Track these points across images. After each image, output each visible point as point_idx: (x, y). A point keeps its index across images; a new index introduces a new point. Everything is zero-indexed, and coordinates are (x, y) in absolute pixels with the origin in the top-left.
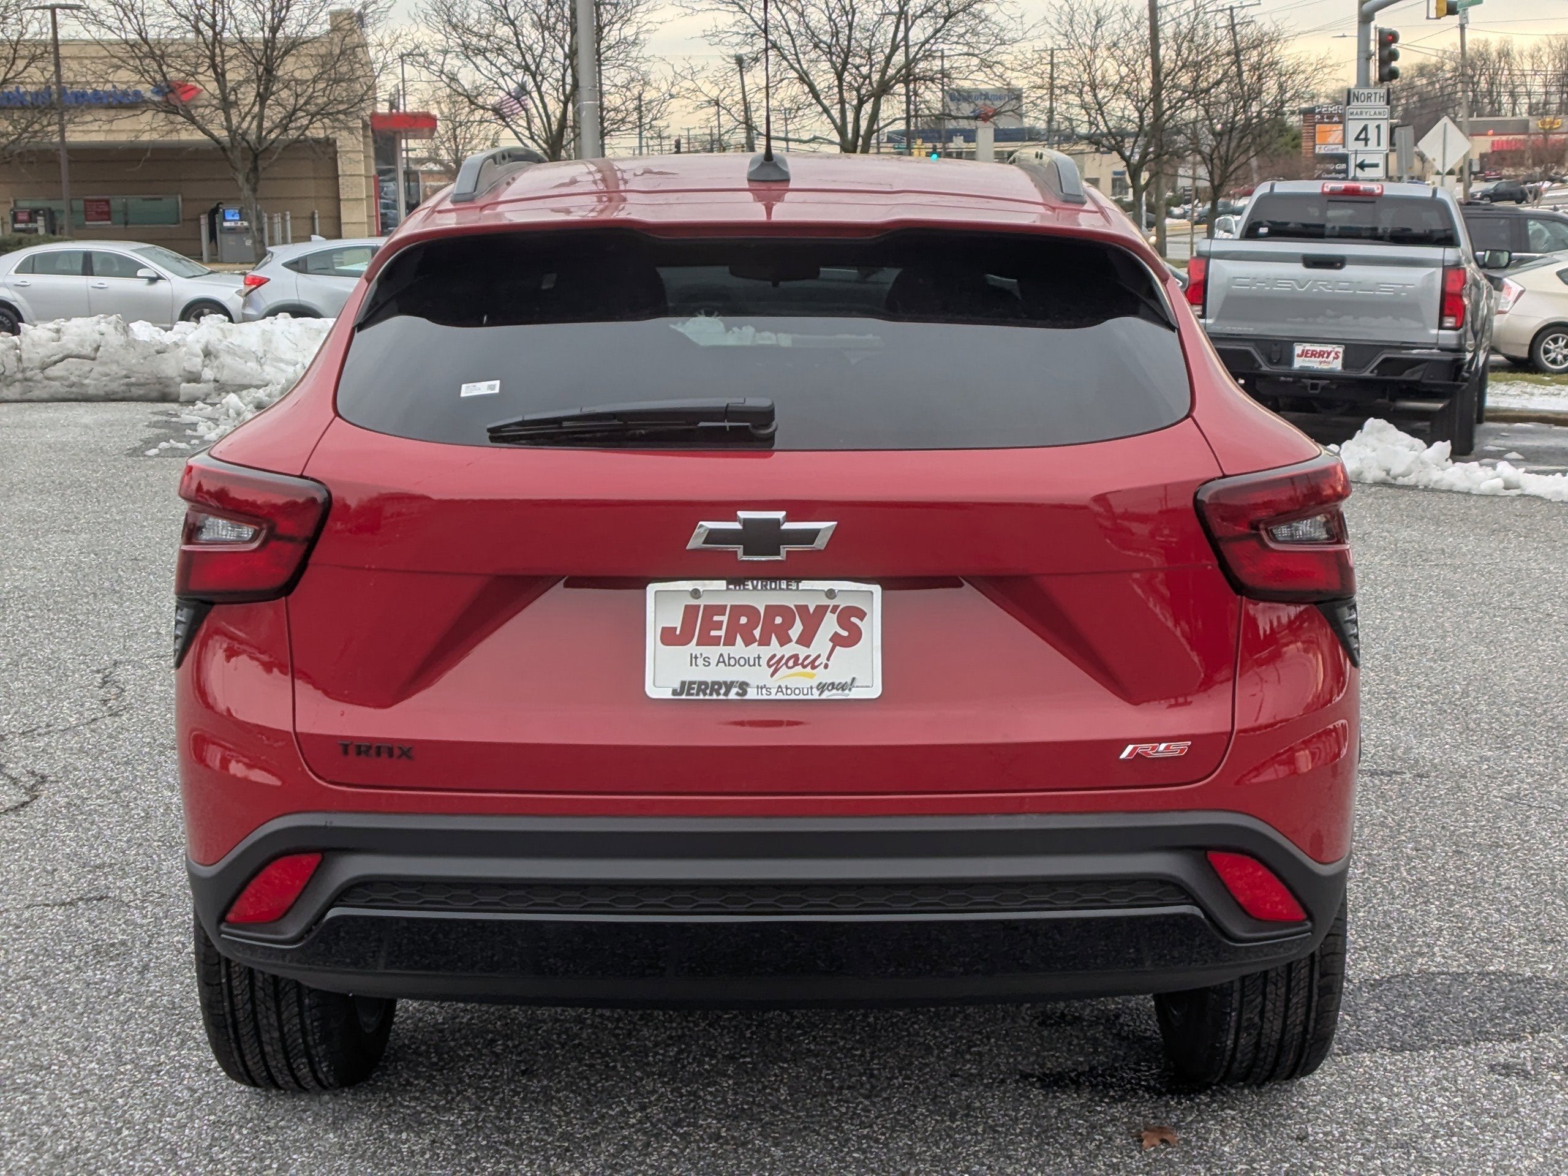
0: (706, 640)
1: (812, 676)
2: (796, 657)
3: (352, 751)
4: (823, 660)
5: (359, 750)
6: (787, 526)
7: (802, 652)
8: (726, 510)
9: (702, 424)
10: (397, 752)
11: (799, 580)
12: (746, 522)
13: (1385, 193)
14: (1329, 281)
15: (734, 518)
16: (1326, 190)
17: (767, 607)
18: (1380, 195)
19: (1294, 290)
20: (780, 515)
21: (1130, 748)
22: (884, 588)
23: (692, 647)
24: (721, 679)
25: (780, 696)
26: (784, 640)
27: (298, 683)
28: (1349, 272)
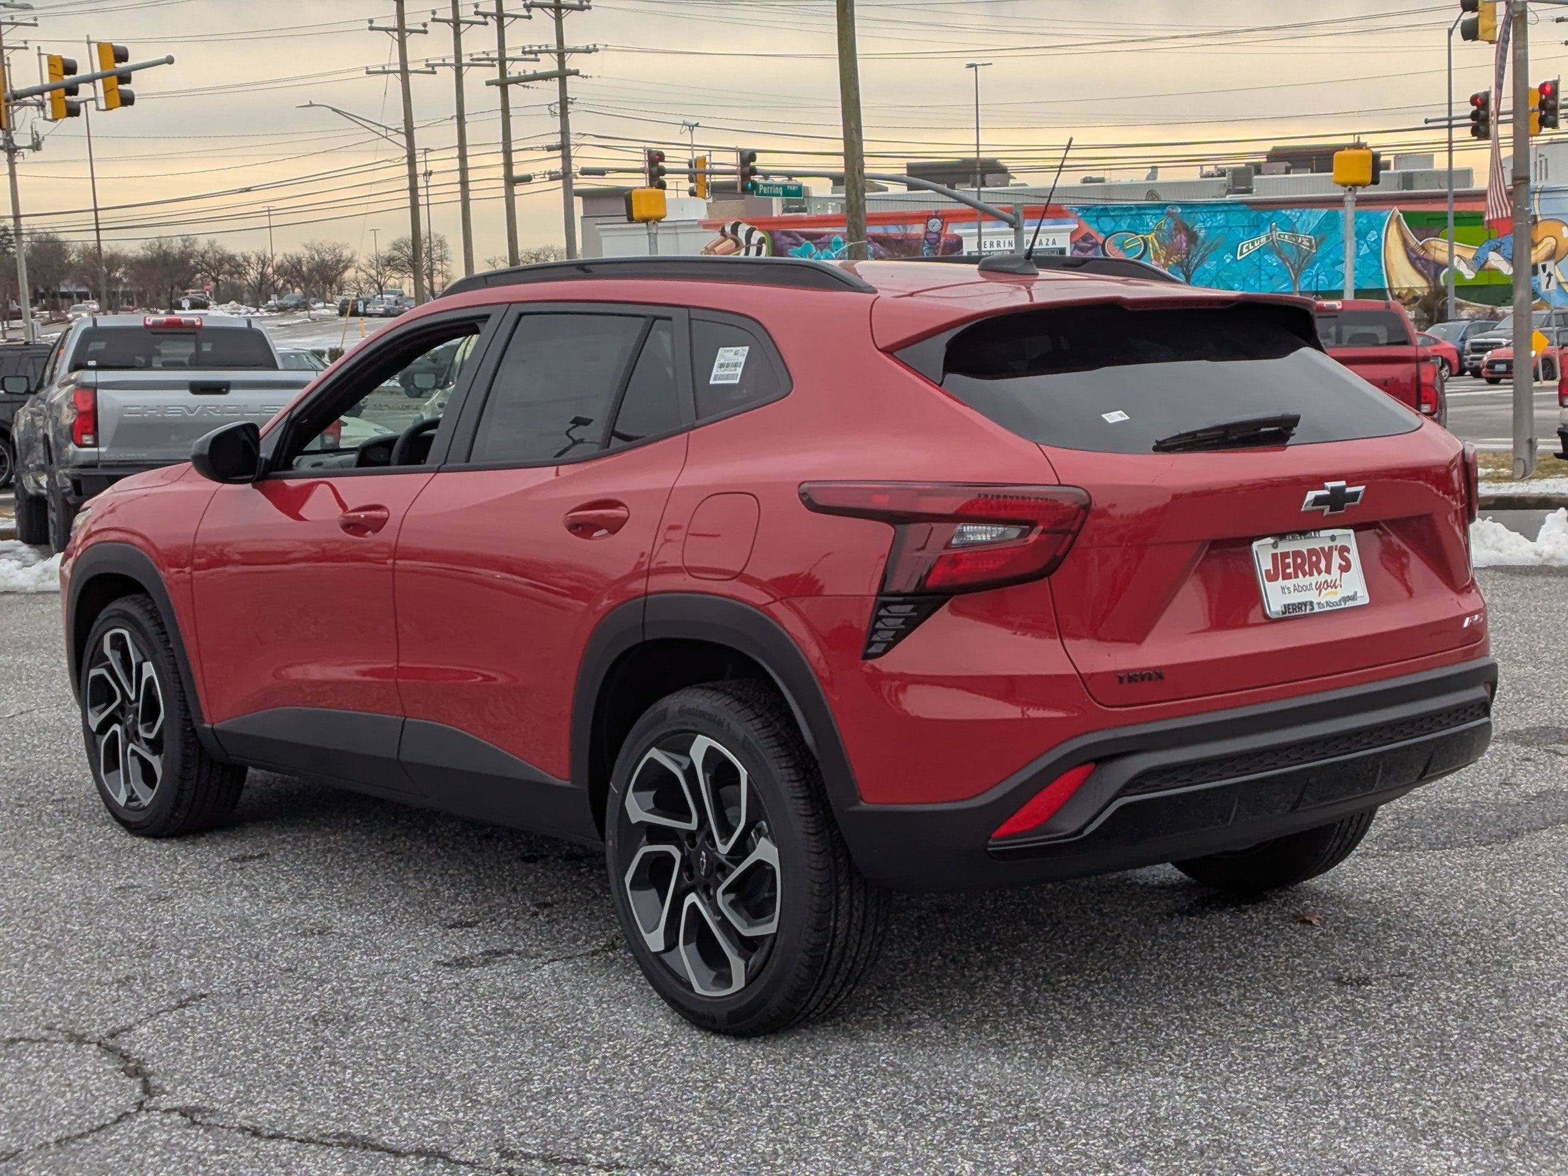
0: (1287, 577)
1: (1336, 593)
2: (1326, 581)
3: (1126, 680)
4: (1338, 582)
5: (1131, 679)
6: (1349, 490)
7: (1329, 578)
8: (1317, 482)
9: (1263, 430)
10: (1154, 676)
11: (1318, 530)
12: (1333, 489)
13: (204, 324)
14: (217, 406)
15: (1324, 488)
16: (149, 323)
17: (1308, 551)
18: (201, 327)
19: (185, 415)
20: (1343, 483)
21: (1467, 620)
22: (1355, 531)
23: (1280, 582)
24: (1300, 601)
25: (1329, 608)
26: (1319, 572)
27: (1066, 642)
28: (234, 396)
